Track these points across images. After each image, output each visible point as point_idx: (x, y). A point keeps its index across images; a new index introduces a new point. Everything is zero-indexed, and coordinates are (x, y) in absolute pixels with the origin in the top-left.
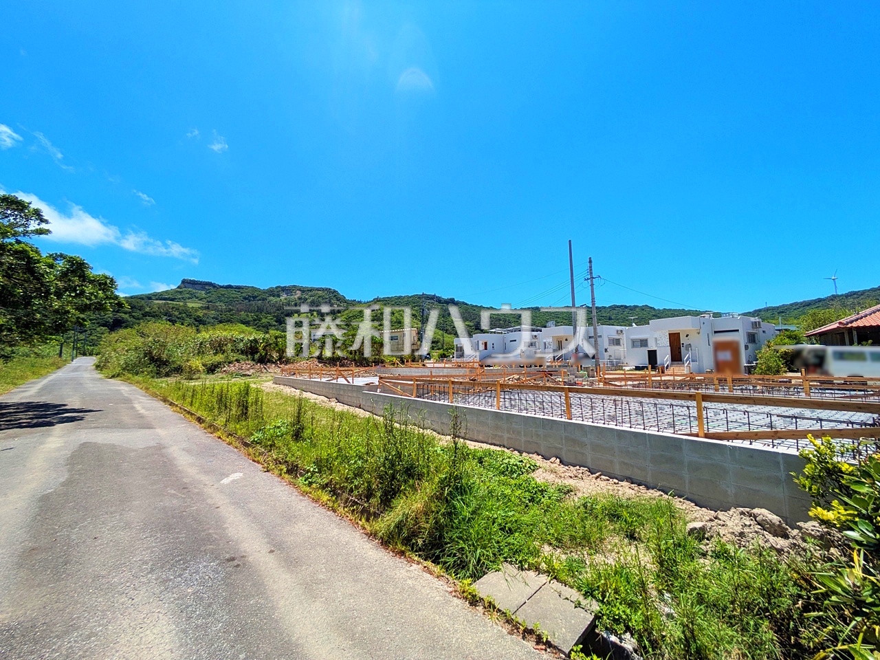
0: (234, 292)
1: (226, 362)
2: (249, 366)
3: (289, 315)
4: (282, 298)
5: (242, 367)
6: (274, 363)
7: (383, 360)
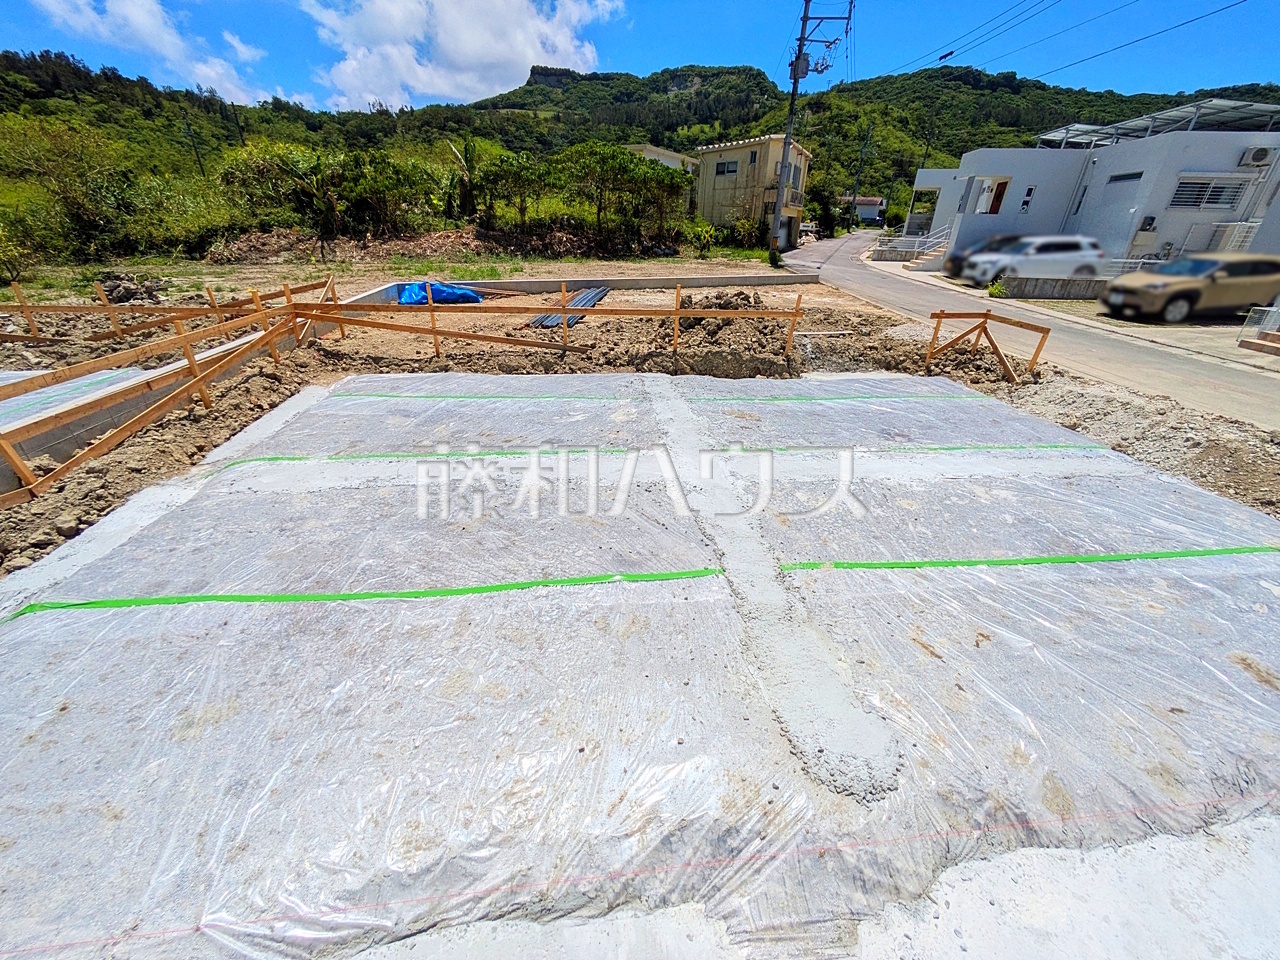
1: (233, 230)
2: (283, 242)
3: (672, 128)
4: (671, 95)
5: (264, 244)
6: (358, 235)
7: (679, 234)
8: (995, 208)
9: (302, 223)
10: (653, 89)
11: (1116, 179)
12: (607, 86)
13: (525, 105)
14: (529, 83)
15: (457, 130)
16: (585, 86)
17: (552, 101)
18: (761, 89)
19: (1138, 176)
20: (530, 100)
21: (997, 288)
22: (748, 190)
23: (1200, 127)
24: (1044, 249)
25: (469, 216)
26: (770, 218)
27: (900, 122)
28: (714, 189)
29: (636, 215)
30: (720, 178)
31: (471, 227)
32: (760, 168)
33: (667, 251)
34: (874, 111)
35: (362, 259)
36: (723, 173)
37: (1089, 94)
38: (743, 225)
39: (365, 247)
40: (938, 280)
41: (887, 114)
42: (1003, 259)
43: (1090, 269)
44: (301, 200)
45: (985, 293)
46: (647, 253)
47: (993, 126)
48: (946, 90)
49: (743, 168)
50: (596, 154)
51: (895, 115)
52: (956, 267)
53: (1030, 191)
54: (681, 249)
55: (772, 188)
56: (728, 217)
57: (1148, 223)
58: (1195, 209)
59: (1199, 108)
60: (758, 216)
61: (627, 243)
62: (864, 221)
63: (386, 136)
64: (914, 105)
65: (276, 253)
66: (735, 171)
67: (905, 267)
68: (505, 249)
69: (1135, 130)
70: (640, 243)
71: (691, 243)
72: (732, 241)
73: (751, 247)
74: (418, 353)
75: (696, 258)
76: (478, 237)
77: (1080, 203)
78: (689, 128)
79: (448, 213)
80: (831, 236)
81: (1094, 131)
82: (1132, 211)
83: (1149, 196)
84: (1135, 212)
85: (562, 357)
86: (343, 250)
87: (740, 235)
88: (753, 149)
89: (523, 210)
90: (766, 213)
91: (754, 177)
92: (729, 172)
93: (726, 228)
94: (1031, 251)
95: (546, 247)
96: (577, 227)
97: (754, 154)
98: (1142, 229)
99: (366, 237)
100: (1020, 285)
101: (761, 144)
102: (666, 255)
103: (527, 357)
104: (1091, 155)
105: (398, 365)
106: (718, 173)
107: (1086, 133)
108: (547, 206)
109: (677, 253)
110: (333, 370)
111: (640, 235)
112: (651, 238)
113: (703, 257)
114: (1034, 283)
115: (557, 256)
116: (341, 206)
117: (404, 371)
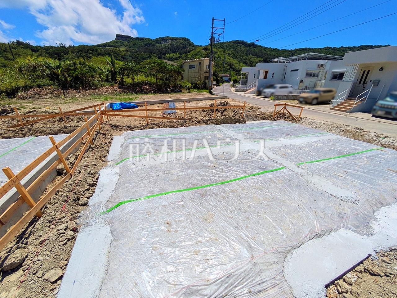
0: (140, 42)
1: (26, 88)
2: (48, 91)
3: (164, 54)
4: (163, 45)
5: (40, 92)
6: (77, 88)
7: (181, 86)
8: (265, 77)
9: (53, 84)
10: (157, 43)
11: (292, 71)
12: (142, 41)
13: (115, 46)
14: (116, 39)
15: (92, 53)
16: (135, 41)
17: (124, 45)
18: (189, 44)
19: (298, 70)
20: (117, 45)
21: (273, 98)
22: (199, 73)
23: (309, 59)
24: (281, 88)
25: (115, 81)
26: (207, 81)
27: (228, 54)
28: (189, 73)
29: (167, 80)
30: (190, 69)
31: (116, 85)
32: (202, 67)
33: (178, 91)
34: (221, 51)
35: (79, 96)
36: (191, 68)
37: (272, 49)
38: (199, 83)
39: (80, 92)
40: (255, 96)
41: (225, 52)
42: (272, 90)
43: (291, 92)
44: (54, 77)
45: (269, 99)
46: (173, 91)
47: (251, 56)
48: (238, 46)
49: (197, 67)
50: (155, 63)
51: (227, 52)
52: (259, 93)
53: (273, 73)
54: (182, 90)
55: (206, 72)
56: (194, 80)
57: (301, 81)
58: (310, 78)
59: (308, 54)
60: (203, 80)
61: (166, 88)
62: (225, 81)
63: (65, 54)
64: (231, 50)
65: (46, 95)
66: (195, 68)
67: (245, 93)
68: (129, 91)
69: (293, 59)
70: (170, 89)
71: (185, 88)
72: (196, 87)
73: (202, 89)
74: (140, 124)
75: (188, 92)
76: (119, 88)
77: (285, 76)
78: (169, 54)
79: (107, 80)
80: (219, 85)
81: (285, 59)
82: (298, 78)
83: (301, 75)
84: (298, 79)
85: (185, 122)
86: (72, 93)
87: (198, 85)
88: (200, 62)
89: (133, 79)
90: (205, 79)
91: (200, 69)
92: (193, 68)
93: (194, 84)
94: (278, 88)
95: (142, 90)
96: (150, 84)
97: (200, 63)
98: (301, 83)
99: (80, 89)
100: (277, 97)
101: (202, 60)
102: (179, 92)
103: (175, 122)
104: (286, 65)
105: (137, 128)
106: (189, 68)
107: (283, 59)
108: (141, 78)
109: (181, 91)
110: (116, 131)
111: (169, 86)
112: (173, 87)
113: (189, 92)
114: (280, 96)
115: (146, 93)
116: (69, 79)
117: (139, 129)
